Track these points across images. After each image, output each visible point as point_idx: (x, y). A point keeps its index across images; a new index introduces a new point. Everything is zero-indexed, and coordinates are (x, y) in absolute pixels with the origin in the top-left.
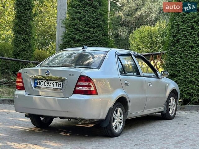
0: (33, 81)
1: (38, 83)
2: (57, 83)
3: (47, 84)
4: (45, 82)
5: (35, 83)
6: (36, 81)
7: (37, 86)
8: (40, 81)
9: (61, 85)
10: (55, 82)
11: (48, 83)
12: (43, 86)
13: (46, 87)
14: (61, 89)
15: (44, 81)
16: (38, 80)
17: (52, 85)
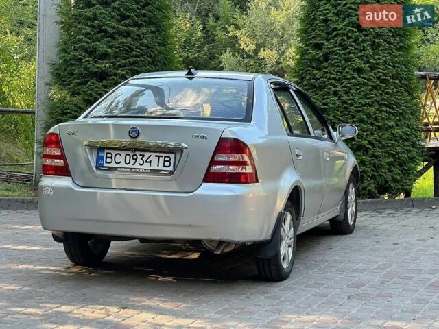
0: (95, 153)
1: (107, 157)
2: (159, 157)
3: (133, 161)
4: (128, 157)
5: (99, 158)
6: (101, 154)
7: (105, 165)
8: (114, 153)
9: (172, 161)
10: (153, 155)
11: (135, 157)
12: (123, 165)
13: (131, 169)
14: (171, 173)
15: (123, 153)
16: (106, 151)
17: (147, 162)
